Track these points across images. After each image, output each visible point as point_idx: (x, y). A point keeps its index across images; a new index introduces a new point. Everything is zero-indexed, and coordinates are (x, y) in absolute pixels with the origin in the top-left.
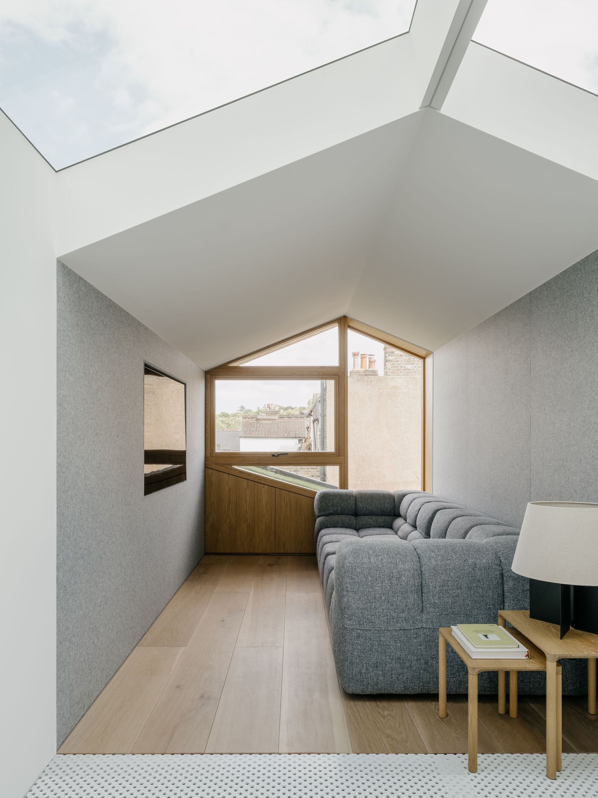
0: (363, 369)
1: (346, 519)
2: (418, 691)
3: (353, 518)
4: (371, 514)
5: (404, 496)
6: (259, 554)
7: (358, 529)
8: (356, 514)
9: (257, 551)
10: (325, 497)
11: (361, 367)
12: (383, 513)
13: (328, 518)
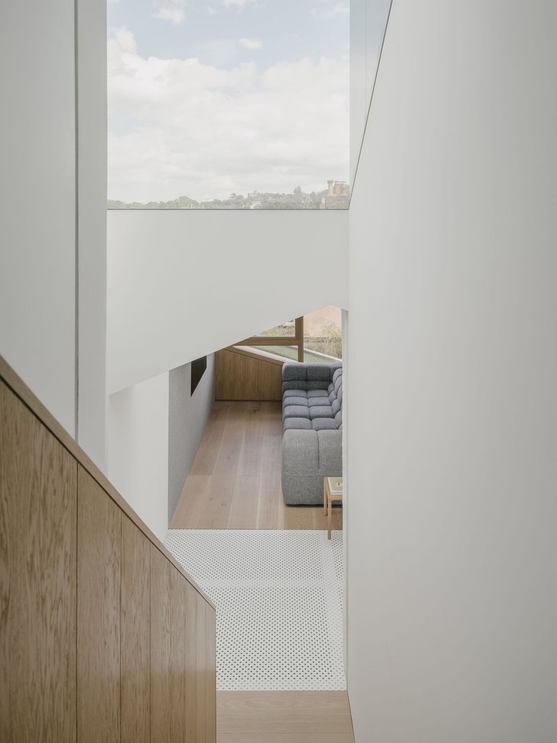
0: (335, 195)
1: (301, 383)
2: (317, 503)
3: (305, 383)
4: (316, 380)
5: (336, 369)
6: (248, 401)
7: (307, 390)
8: (307, 380)
9: (246, 399)
10: (288, 368)
11: (334, 193)
12: (323, 380)
13: (290, 383)
